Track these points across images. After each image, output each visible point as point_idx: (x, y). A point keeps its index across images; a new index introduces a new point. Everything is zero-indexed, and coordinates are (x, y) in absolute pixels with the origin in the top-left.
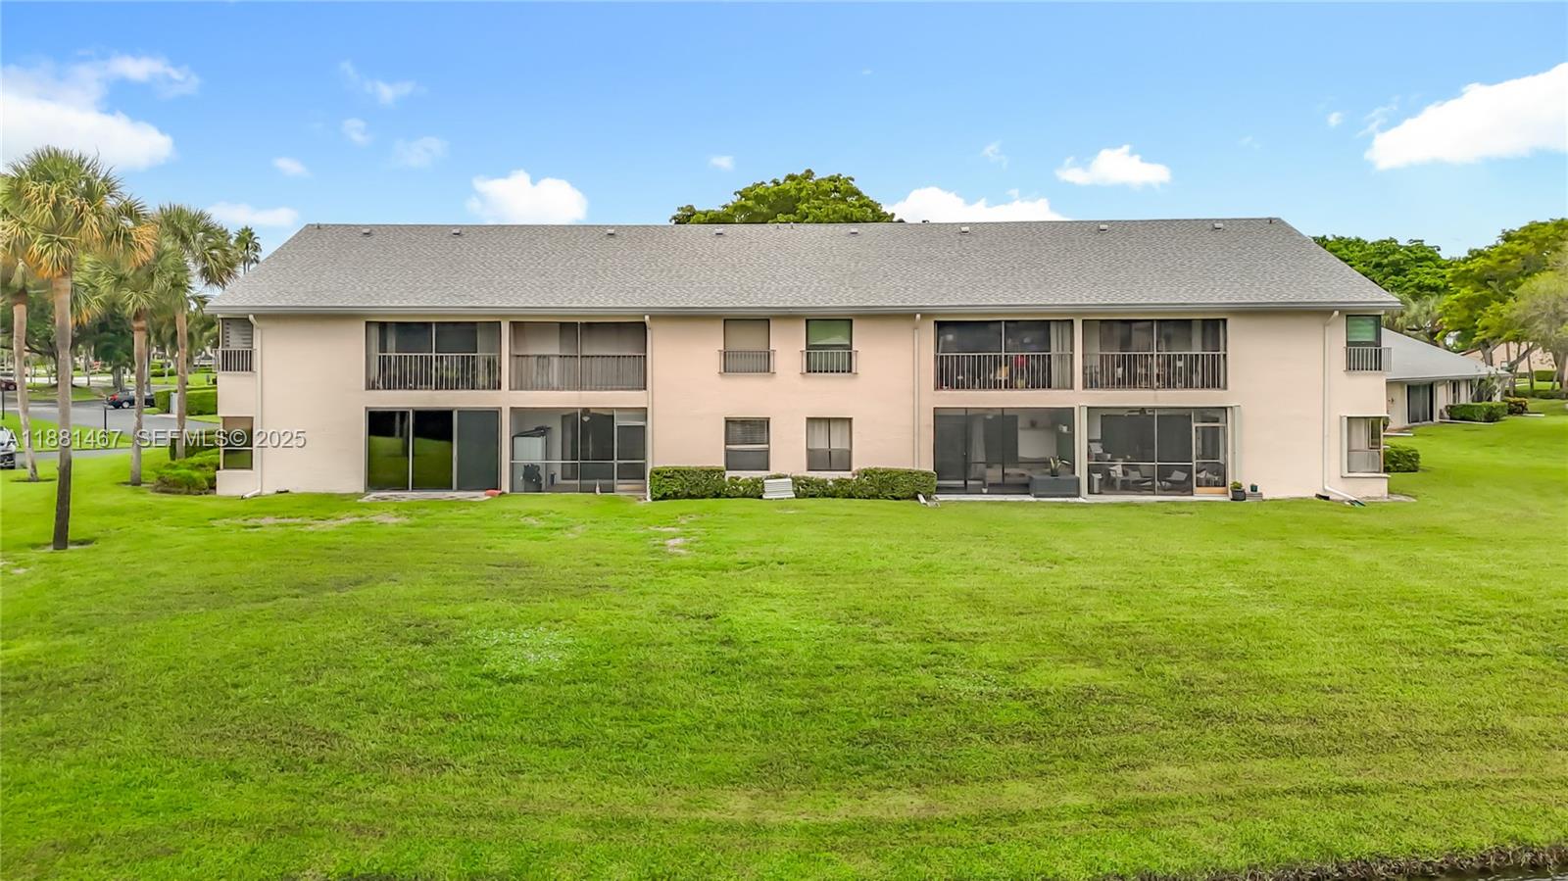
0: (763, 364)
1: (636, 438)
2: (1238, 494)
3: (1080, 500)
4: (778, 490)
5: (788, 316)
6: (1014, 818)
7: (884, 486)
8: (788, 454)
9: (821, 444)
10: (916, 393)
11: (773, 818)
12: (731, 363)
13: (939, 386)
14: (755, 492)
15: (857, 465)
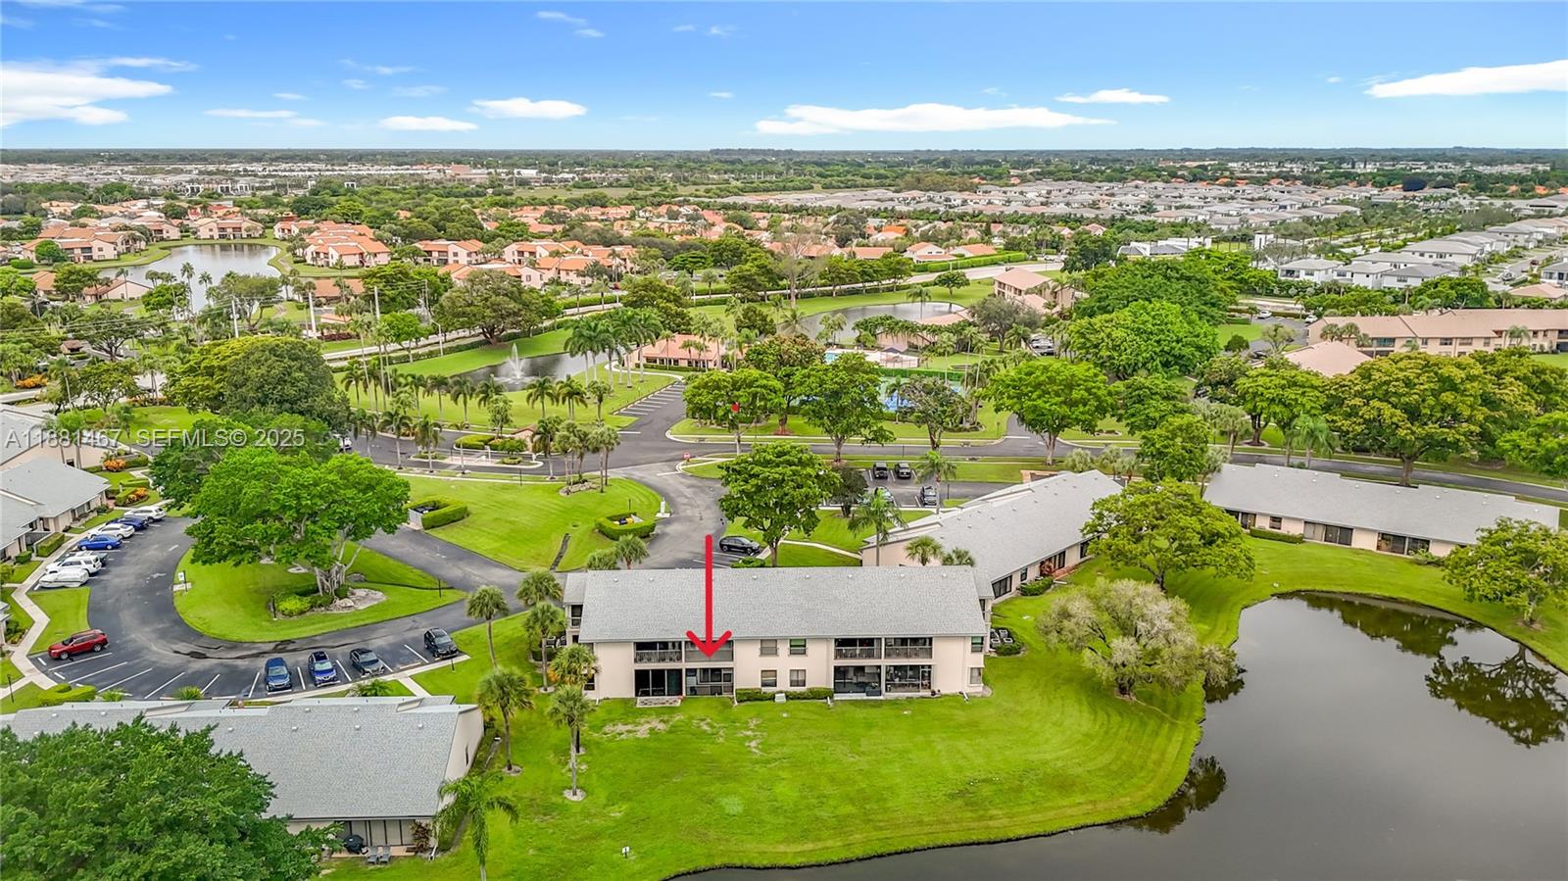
0: (775, 652)
1: (729, 677)
2: (934, 693)
3: (881, 698)
4: (780, 698)
5: (784, 639)
6: (828, 848)
7: (816, 695)
8: (783, 683)
9: (795, 678)
10: (828, 661)
11: (788, 850)
12: (763, 653)
13: (836, 658)
14: (772, 698)
15: (808, 685)
